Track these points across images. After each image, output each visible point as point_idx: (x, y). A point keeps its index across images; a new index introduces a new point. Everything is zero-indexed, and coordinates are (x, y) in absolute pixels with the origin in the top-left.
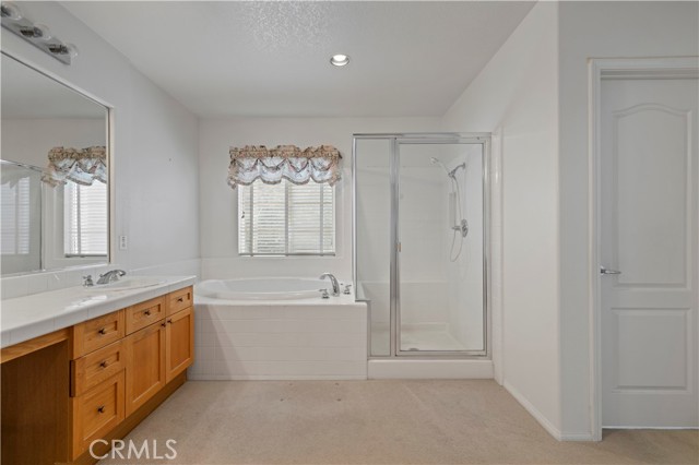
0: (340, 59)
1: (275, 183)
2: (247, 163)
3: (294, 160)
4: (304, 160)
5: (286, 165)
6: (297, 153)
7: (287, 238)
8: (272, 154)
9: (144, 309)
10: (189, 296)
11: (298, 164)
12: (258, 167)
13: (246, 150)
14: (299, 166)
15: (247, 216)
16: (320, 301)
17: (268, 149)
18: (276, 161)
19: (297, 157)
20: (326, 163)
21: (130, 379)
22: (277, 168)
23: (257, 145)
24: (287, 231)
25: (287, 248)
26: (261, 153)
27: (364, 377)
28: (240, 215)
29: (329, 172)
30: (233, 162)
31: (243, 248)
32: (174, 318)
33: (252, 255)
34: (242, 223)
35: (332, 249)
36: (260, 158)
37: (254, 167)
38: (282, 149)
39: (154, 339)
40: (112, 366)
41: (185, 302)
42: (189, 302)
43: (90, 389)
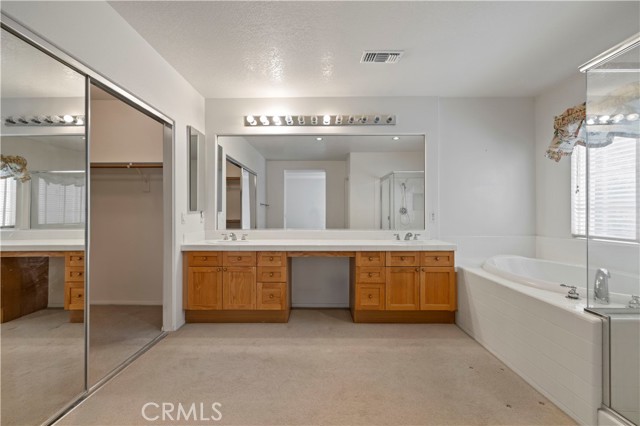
2: (571, 128)
9: (400, 255)
10: (450, 259)
13: (569, 112)
21: (389, 291)
28: (574, 189)
32: (428, 269)
37: (577, 133)
39: (409, 276)
40: (375, 278)
41: (443, 262)
42: (448, 263)
43: (363, 283)
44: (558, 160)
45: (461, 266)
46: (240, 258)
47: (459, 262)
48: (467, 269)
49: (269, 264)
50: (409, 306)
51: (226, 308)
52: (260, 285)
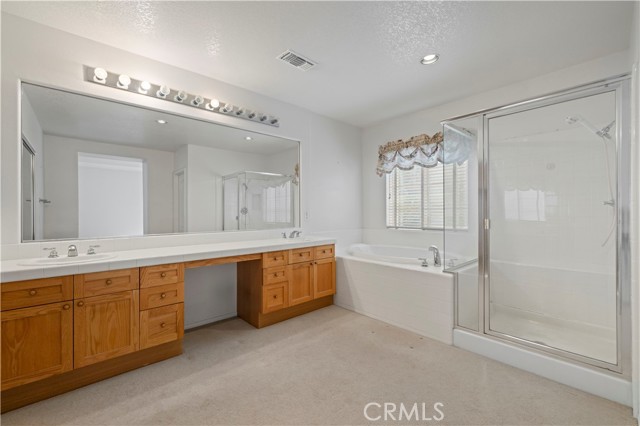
0: (429, 58)
1: (410, 169)
2: (390, 155)
3: (425, 147)
4: (433, 145)
5: (418, 153)
6: (427, 141)
7: (423, 214)
8: (407, 145)
9: (299, 252)
10: (332, 251)
11: (428, 149)
12: (397, 158)
13: (389, 145)
14: (430, 151)
15: (393, 197)
16: (420, 268)
17: (405, 141)
18: (411, 150)
19: (427, 143)
20: (455, 145)
21: (291, 288)
22: (411, 156)
23: (396, 140)
24: (423, 209)
25: (422, 224)
26: (398, 146)
27: (450, 342)
28: (388, 196)
29: (458, 152)
30: (381, 156)
31: (390, 221)
32: (319, 262)
33: (397, 228)
34: (390, 203)
35: (466, 228)
36: (398, 150)
37: (394, 159)
38: (415, 139)
39: (306, 270)
40: (281, 277)
41: (328, 254)
42: (331, 254)
43: (270, 284)
44: (381, 175)
45: (340, 256)
46: (108, 281)
47: (338, 253)
48: (347, 257)
49: (160, 282)
50: (305, 298)
51: (81, 364)
52: (145, 314)
